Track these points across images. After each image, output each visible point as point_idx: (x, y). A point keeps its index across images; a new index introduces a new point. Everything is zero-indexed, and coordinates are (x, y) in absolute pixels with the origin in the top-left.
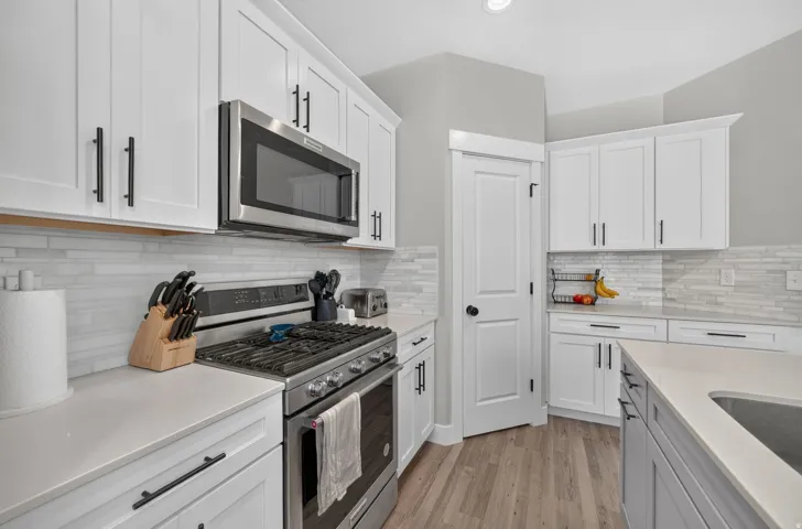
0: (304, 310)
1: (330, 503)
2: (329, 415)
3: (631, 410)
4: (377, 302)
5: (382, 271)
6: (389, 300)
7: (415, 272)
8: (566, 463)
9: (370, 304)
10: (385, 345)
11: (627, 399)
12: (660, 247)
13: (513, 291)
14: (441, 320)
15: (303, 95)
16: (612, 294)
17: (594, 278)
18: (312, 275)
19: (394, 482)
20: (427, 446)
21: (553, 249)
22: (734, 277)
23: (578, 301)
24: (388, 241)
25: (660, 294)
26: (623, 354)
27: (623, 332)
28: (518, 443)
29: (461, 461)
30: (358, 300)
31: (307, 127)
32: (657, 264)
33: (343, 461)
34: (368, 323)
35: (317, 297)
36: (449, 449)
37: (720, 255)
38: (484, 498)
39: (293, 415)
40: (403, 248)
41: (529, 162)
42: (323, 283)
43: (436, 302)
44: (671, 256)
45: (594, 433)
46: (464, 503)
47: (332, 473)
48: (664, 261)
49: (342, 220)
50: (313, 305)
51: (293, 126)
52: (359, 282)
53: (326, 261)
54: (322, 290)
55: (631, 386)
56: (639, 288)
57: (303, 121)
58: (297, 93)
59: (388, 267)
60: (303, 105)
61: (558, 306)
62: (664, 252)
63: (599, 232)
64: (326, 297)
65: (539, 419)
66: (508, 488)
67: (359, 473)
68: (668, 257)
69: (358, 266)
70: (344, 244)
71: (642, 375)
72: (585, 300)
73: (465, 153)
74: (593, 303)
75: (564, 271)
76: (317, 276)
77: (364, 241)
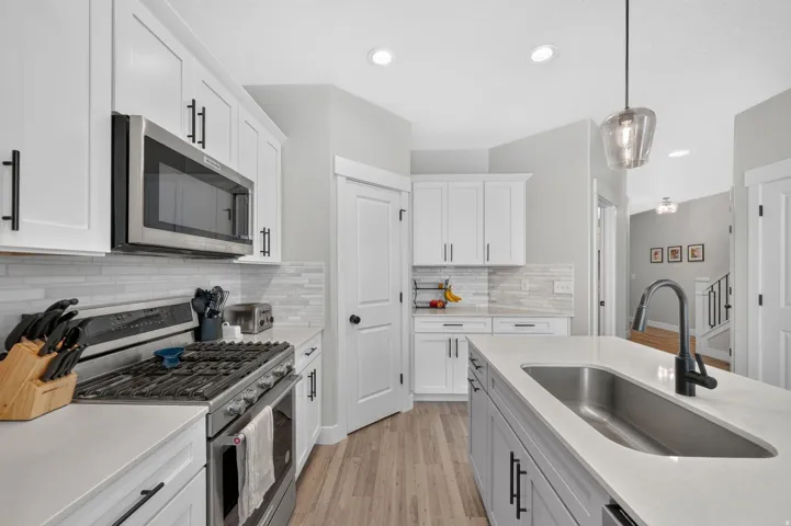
0: (186, 331)
1: (251, 511)
2: (250, 429)
3: (476, 385)
4: (263, 317)
5: (267, 285)
7: (301, 286)
8: (430, 436)
9: (257, 319)
10: (286, 358)
11: (473, 377)
12: (487, 264)
13: (387, 300)
14: (327, 331)
15: (198, 110)
16: (456, 299)
17: (443, 288)
18: (191, 293)
19: (293, 486)
20: (316, 448)
21: (415, 264)
22: (528, 285)
23: (433, 305)
24: (275, 257)
25: (486, 298)
26: (471, 346)
27: (466, 328)
28: (393, 429)
29: (347, 455)
30: (244, 315)
31: (203, 143)
32: (484, 276)
33: (260, 471)
34: (255, 339)
35: (201, 316)
36: (337, 446)
37: (521, 270)
38: (371, 479)
39: (216, 436)
40: (288, 263)
41: (399, 191)
42: (206, 300)
43: (323, 314)
44: (494, 270)
45: (447, 410)
46: (356, 488)
47: (252, 484)
48: (489, 274)
49: (234, 238)
50: (197, 325)
51: (189, 141)
52: (239, 297)
53: (209, 277)
54: (205, 309)
55: (477, 368)
56: (474, 294)
57: (198, 137)
58: (193, 106)
59: (274, 281)
60: (198, 119)
61: (420, 310)
62: (489, 267)
63: (448, 250)
64: (210, 316)
65: (406, 406)
66: (388, 466)
67: (273, 480)
68: (491, 271)
69: (239, 282)
70: (235, 261)
71: (484, 359)
72: (439, 305)
73: (348, 178)
74: (444, 307)
75: (422, 281)
76: (200, 294)
77: (255, 257)
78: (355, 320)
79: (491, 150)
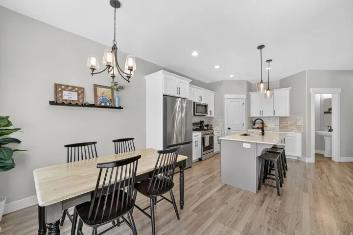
4: (210, 126)
5: (211, 121)
6: (213, 126)
7: (218, 121)
10: (211, 134)
12: (274, 116)
13: (239, 125)
14: (223, 130)
16: (266, 126)
21: (250, 116)
22: (290, 122)
23: (258, 128)
24: (213, 115)
25: (279, 127)
30: (207, 126)
32: (277, 120)
37: (288, 118)
39: (202, 135)
40: (215, 117)
41: (243, 98)
43: (222, 127)
48: (280, 119)
49: (205, 113)
52: (207, 123)
53: (202, 119)
58: (200, 97)
59: (213, 120)
63: (261, 112)
64: (202, 125)
69: (207, 120)
70: (205, 117)
73: (227, 98)
76: (201, 122)
77: (208, 115)
78: (229, 129)
79: (280, 80)
